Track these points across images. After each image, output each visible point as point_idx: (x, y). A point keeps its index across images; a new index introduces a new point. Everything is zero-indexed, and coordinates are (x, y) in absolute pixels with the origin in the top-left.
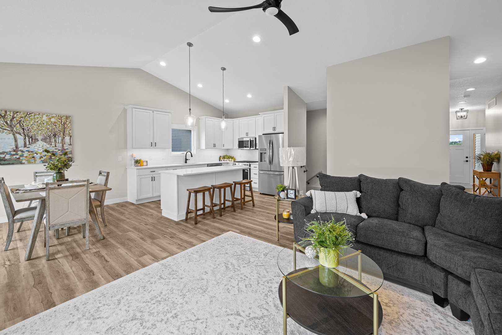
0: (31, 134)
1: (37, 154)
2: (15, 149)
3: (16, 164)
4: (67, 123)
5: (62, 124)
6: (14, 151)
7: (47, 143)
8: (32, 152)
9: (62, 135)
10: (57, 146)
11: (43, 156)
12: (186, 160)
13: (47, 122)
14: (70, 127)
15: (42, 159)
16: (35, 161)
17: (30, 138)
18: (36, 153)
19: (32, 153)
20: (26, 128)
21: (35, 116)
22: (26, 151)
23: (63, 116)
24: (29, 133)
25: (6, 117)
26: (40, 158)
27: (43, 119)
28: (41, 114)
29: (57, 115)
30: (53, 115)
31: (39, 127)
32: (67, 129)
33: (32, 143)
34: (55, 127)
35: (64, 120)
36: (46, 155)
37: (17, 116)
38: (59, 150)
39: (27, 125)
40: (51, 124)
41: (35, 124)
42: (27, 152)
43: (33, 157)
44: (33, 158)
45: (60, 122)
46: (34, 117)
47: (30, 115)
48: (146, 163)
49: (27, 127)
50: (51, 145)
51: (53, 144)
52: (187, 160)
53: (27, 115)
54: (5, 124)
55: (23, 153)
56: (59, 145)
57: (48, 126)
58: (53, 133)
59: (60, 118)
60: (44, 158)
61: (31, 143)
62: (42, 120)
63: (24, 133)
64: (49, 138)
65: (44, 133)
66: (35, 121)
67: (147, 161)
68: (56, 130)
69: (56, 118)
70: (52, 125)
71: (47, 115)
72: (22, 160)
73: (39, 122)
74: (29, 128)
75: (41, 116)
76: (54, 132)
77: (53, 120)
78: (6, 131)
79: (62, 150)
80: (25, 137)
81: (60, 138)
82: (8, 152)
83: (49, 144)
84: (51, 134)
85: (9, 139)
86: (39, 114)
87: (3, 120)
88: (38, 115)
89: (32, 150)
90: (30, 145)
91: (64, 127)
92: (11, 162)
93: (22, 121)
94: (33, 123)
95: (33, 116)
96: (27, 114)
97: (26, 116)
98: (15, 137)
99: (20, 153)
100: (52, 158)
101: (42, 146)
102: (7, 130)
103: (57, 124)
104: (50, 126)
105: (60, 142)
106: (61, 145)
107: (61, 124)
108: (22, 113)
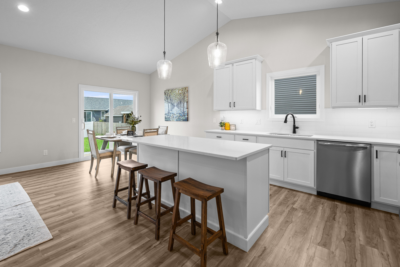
2: (168, 112)
3: (169, 121)
4: (185, 92)
5: (183, 94)
7: (178, 108)
9: (183, 102)
12: (295, 128)
13: (178, 93)
14: (186, 95)
15: (176, 118)
16: (174, 119)
17: (173, 105)
18: (174, 115)
20: (171, 99)
22: (172, 113)
24: (172, 102)
25: (166, 94)
28: (176, 89)
29: (182, 88)
31: (175, 97)
32: (185, 97)
33: (173, 108)
34: (181, 96)
37: (169, 93)
38: (182, 112)
42: (171, 114)
43: (173, 117)
45: (182, 92)
48: (234, 127)
51: (180, 108)
54: (166, 98)
56: (182, 109)
60: (177, 117)
64: (179, 104)
65: (177, 101)
67: (235, 125)
68: (181, 98)
69: (181, 90)
71: (178, 89)
72: (170, 118)
73: (175, 94)
75: (175, 91)
76: (180, 100)
77: (180, 92)
78: (166, 102)
81: (183, 104)
82: (167, 114)
84: (179, 102)
85: (167, 106)
87: (165, 96)
89: (173, 113)
90: (172, 110)
92: (167, 120)
93: (170, 95)
94: (173, 96)
99: (170, 114)
103: (181, 94)
104: (179, 96)
106: (183, 108)
108: (170, 90)
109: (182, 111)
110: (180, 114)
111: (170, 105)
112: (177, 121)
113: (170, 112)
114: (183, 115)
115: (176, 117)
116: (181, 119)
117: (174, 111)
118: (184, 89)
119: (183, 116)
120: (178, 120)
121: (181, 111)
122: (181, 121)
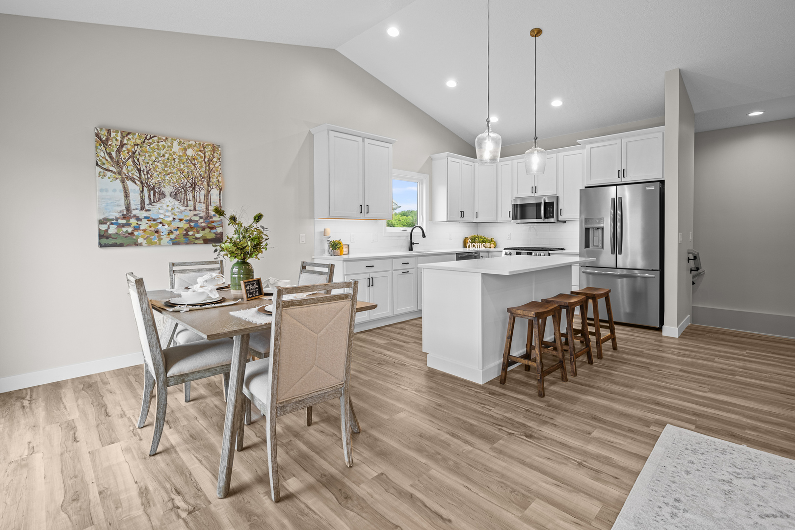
0: (152, 182)
1: (163, 225)
2: (125, 213)
3: (128, 245)
4: (215, 160)
5: (205, 163)
6: (124, 217)
7: (181, 202)
8: (154, 220)
9: (206, 186)
10: (197, 209)
11: (173, 231)
12: (411, 243)
13: (180, 156)
14: (219, 169)
15: (172, 236)
16: (160, 239)
17: (152, 189)
18: (161, 223)
19: (155, 223)
20: (144, 168)
21: (158, 142)
22: (145, 218)
23: (208, 145)
24: (150, 180)
25: (110, 143)
26: (169, 234)
27: (174, 150)
28: (169, 139)
29: (198, 143)
30: (190, 143)
31: (166, 166)
32: (213, 174)
33: (154, 202)
34: (193, 167)
35: (209, 153)
36: (178, 228)
37: (129, 142)
38: (201, 218)
39: (145, 161)
40: (187, 160)
41: (160, 159)
42: (145, 221)
43: (157, 232)
44: (156, 234)
45: (201, 157)
46: (158, 146)
47: (150, 141)
48: (347, 250)
49: (146, 167)
50: (187, 206)
51: (191, 203)
52: (414, 244)
53: (146, 141)
54: (107, 157)
55: (139, 223)
56: (201, 207)
57: (182, 166)
58: (191, 181)
59: (202, 149)
61: (152, 201)
62: (171, 152)
63: (140, 178)
64: (184, 190)
65: (175, 180)
66: (159, 154)
68: (195, 174)
69: (195, 148)
70: (188, 163)
71: (181, 142)
72: (138, 237)
73: (167, 156)
74: (148, 169)
75: (169, 144)
76: (192, 178)
77: (190, 152)
78: (109, 174)
79: (206, 218)
80: (143, 187)
81: (203, 192)
82: (113, 220)
83: (184, 204)
84: (187, 183)
85: (114, 190)
86: (167, 138)
87: (104, 149)
88: (165, 141)
89: (154, 217)
90: (150, 206)
91: (209, 168)
92: (118, 241)
93: (137, 153)
94: (156, 158)
95: (156, 143)
96: (146, 138)
97: (144, 142)
98: (124, 187)
99: (133, 221)
100: (188, 235)
101: (172, 209)
102: (112, 171)
103: (196, 162)
104: (185, 164)
105: (202, 201)
106: (204, 206)
107: (203, 162)
108: (136, 136)
109: (203, 214)
110: (190, 221)
111: (134, 189)
112: (175, 242)
113: (134, 212)
114: (203, 224)
115: (171, 232)
116: (197, 238)
117: (160, 211)
118: (210, 148)
119: (207, 230)
120: (182, 239)
121: (196, 213)
122: (194, 243)
